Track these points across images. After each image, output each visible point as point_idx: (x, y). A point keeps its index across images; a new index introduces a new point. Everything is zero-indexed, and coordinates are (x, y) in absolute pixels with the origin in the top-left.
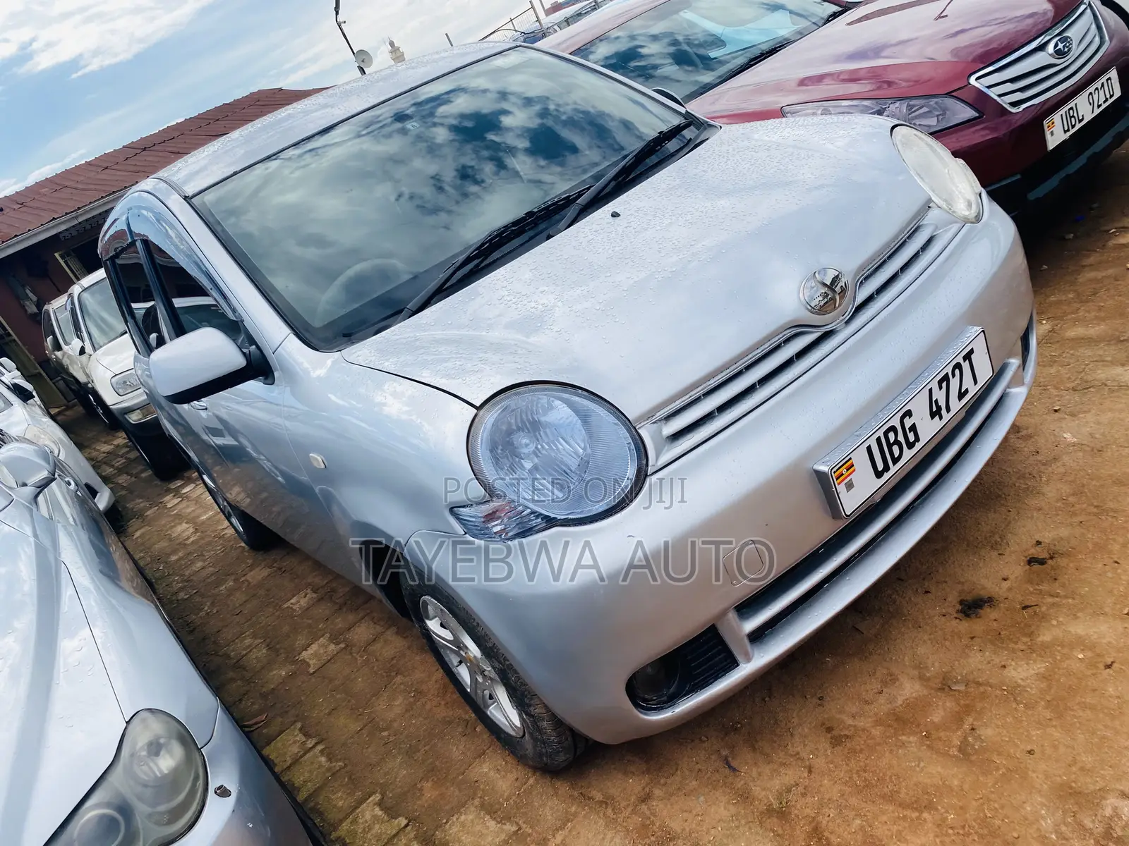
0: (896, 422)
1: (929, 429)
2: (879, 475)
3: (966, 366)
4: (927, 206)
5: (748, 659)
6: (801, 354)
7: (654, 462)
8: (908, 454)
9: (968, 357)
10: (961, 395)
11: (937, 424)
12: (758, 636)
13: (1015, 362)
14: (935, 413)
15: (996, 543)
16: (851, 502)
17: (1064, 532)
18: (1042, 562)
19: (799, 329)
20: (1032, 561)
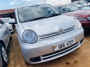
0: (63, 44)
1: (66, 46)
2: (59, 48)
3: (72, 41)
4: (75, 26)
5: (42, 61)
6: (56, 35)
7: (38, 40)
8: (63, 47)
9: (73, 40)
10: (71, 44)
11: (67, 46)
12: (44, 59)
13: (79, 43)
14: (67, 44)
15: (72, 59)
16: (55, 50)
17: (79, 60)
18: (76, 62)
19: (56, 33)
20: (75, 61)
